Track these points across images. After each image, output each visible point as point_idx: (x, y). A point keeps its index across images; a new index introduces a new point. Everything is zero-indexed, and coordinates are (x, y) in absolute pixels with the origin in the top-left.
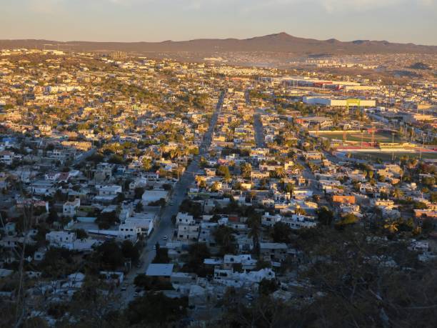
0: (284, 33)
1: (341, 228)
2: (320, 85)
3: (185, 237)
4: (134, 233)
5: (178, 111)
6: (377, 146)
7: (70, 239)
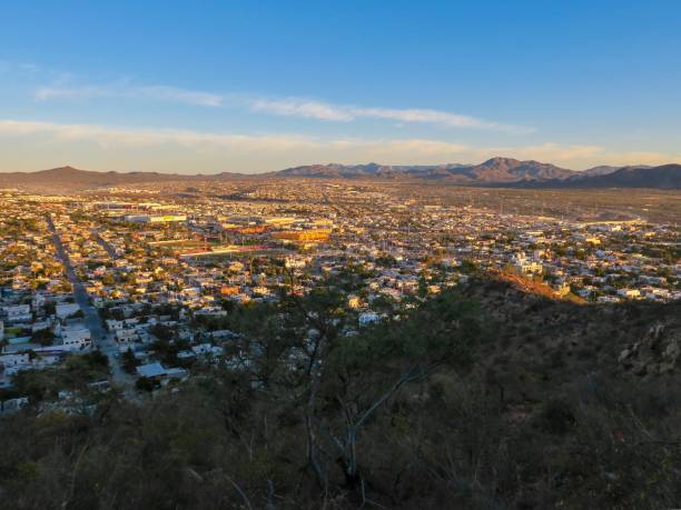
0: (68, 168)
1: (241, 311)
2: (130, 207)
3: (126, 340)
4: (78, 346)
5: (15, 236)
6: (209, 250)
7: (27, 361)
